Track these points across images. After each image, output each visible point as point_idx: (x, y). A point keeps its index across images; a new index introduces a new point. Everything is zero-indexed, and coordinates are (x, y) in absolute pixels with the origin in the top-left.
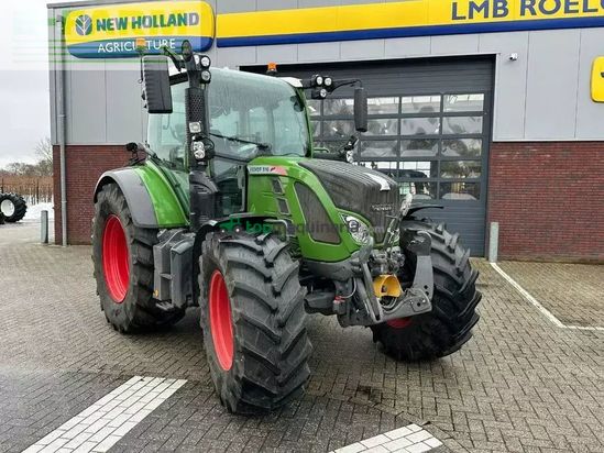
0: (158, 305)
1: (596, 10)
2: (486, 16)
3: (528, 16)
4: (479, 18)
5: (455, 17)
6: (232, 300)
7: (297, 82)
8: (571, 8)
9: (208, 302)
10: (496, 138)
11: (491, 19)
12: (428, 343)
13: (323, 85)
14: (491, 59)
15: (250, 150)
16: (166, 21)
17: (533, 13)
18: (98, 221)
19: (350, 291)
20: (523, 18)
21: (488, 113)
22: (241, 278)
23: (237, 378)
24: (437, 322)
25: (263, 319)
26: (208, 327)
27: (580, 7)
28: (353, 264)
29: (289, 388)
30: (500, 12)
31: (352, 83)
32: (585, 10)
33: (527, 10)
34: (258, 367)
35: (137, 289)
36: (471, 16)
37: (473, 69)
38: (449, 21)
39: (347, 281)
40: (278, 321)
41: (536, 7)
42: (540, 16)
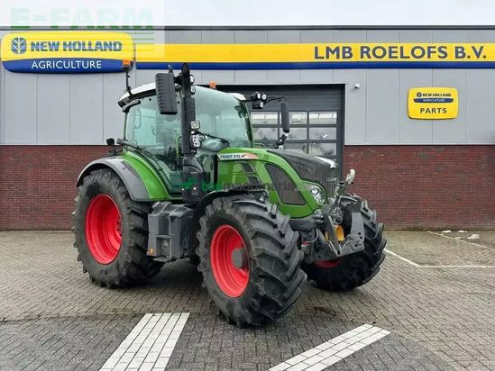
0: (155, 259)
1: (408, 57)
2: (338, 57)
3: (366, 59)
4: (333, 58)
5: (317, 57)
6: (252, 241)
7: (241, 97)
8: (393, 55)
9: (209, 251)
10: (347, 142)
11: (341, 60)
12: (355, 276)
13: (261, 99)
14: (341, 87)
15: (214, 144)
16: (93, 47)
17: (369, 57)
18: (82, 201)
19: (313, 237)
20: (362, 60)
21: (340, 125)
22: (258, 226)
23: (257, 296)
24: (362, 260)
25: (275, 252)
26: (210, 270)
27: (399, 55)
28: (316, 218)
29: (289, 303)
30: (347, 55)
31: (280, 99)
32: (402, 57)
33: (365, 55)
34: (273, 287)
35: (132, 250)
36: (328, 57)
37: (329, 93)
38: (313, 60)
39: (310, 231)
40: (286, 254)
41: (370, 53)
42: (373, 59)
